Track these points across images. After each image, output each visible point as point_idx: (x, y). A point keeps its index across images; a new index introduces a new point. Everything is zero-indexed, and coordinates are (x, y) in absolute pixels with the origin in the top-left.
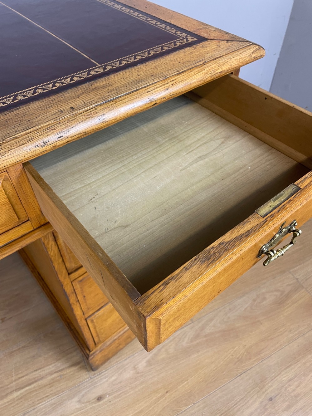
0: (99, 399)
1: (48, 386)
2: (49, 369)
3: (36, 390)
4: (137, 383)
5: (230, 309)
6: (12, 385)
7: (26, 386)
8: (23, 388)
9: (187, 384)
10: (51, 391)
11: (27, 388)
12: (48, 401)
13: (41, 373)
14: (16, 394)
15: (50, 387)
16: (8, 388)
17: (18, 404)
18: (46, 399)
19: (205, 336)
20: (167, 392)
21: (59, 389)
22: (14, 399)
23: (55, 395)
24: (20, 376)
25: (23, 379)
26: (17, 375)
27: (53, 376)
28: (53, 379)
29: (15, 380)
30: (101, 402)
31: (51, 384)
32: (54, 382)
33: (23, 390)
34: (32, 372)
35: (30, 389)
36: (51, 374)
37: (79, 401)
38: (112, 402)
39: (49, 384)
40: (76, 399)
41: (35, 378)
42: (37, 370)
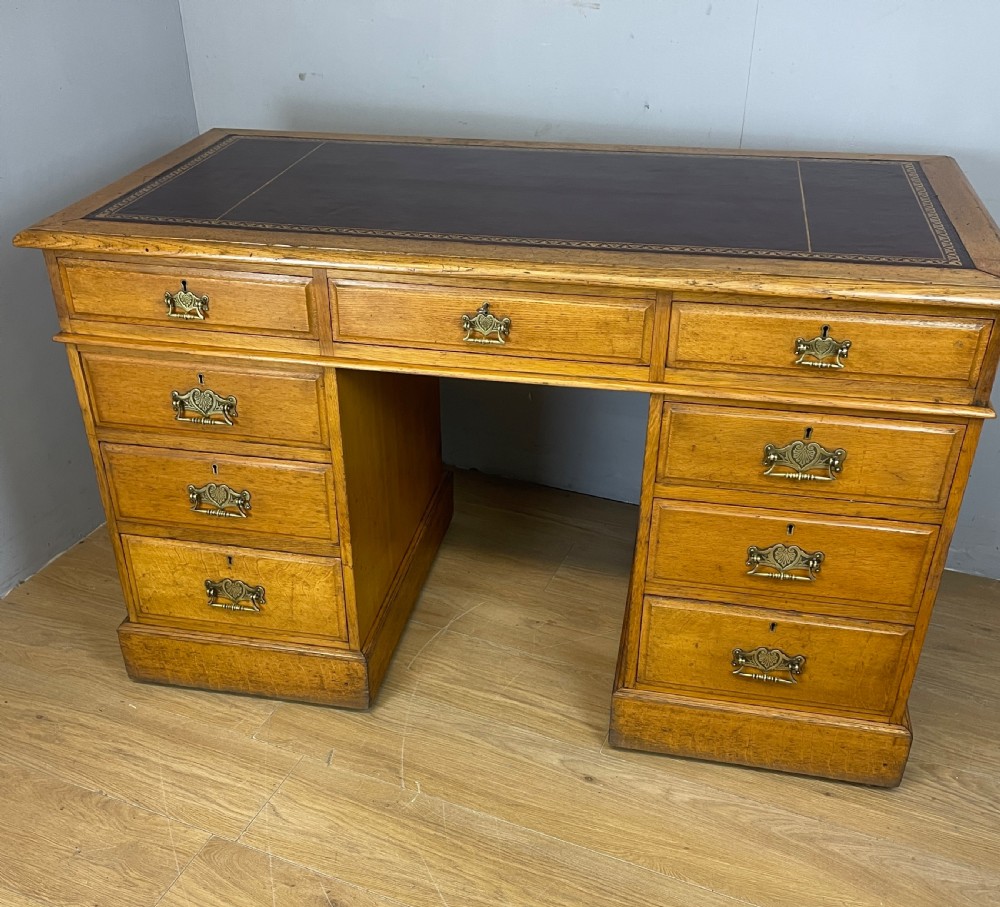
0: (589, 779)
1: (542, 721)
2: (558, 706)
3: (524, 712)
4: (655, 806)
5: (913, 859)
6: (503, 687)
8: (511, 699)
9: (728, 867)
10: (540, 726)
11: (515, 702)
12: (526, 731)
13: (545, 702)
14: (497, 698)
15: (543, 723)
16: (495, 687)
17: (491, 708)
18: (527, 728)
19: (822, 850)
20: (686, 848)
21: (549, 732)
22: (492, 700)
23: (540, 733)
24: (519, 686)
25: (520, 692)
26: (517, 683)
27: (555, 715)
28: (552, 718)
29: (510, 686)
30: (588, 784)
31: (546, 720)
32: (551, 722)
33: (510, 701)
34: (536, 694)
35: (518, 706)
36: (556, 712)
37: (562, 761)
38: (600, 795)
40: (561, 756)
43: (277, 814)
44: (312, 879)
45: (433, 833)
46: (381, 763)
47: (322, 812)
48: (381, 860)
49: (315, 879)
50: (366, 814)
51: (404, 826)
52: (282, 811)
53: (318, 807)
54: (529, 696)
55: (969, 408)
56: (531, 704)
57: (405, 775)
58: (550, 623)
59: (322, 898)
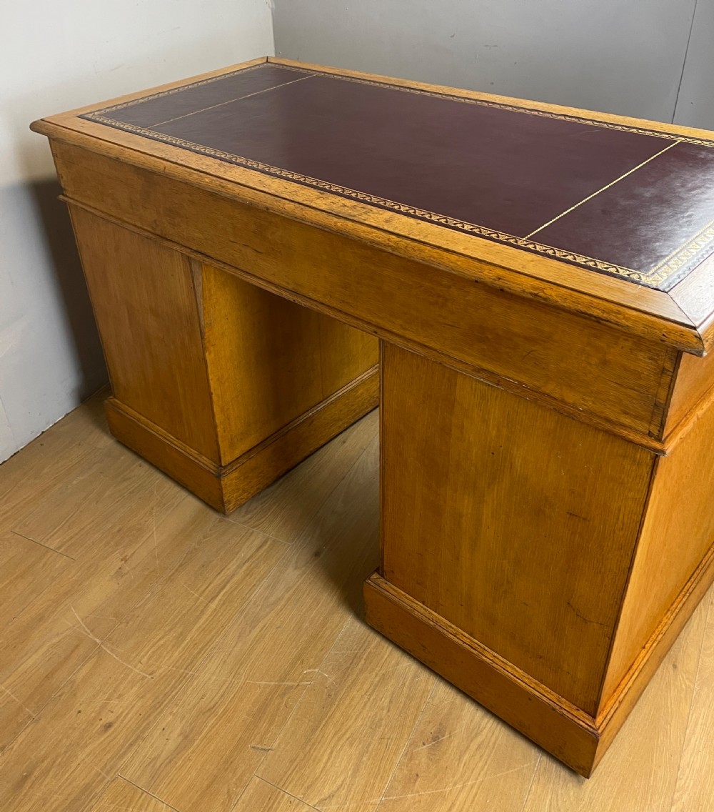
0: (318, 555)
1: (249, 577)
2: (233, 565)
3: (236, 588)
7: (219, 592)
8: (217, 596)
11: (222, 593)
14: (213, 606)
15: (251, 577)
18: (255, 587)
25: (210, 588)
27: (245, 568)
28: (247, 570)
30: (323, 556)
33: (219, 597)
36: (240, 567)
37: (297, 569)
38: (335, 550)
39: (248, 575)
40: (290, 569)
42: (219, 573)
43: (331, 796)
44: (410, 759)
45: (363, 662)
46: (277, 702)
47: (331, 753)
48: (391, 702)
49: (410, 756)
50: (338, 714)
51: (354, 683)
52: (326, 792)
53: (326, 757)
54: (217, 582)
56: (227, 582)
57: (295, 681)
58: (125, 560)
59: (430, 749)
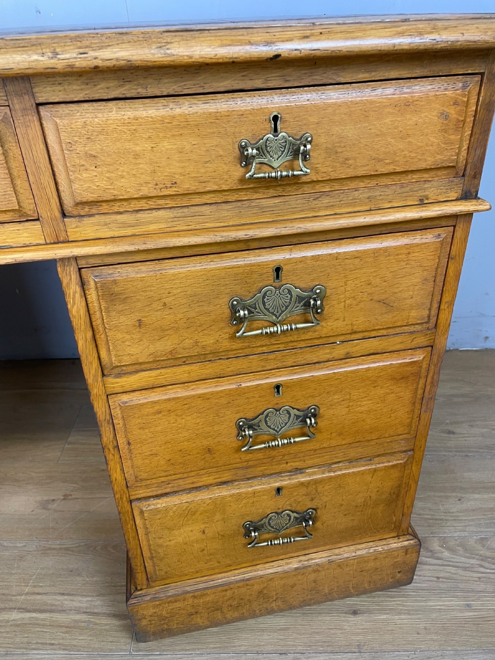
6: (19, 597)
10: (63, 639)
12: (49, 652)
13: (67, 602)
16: (11, 600)
17: (8, 632)
21: (75, 643)
22: (8, 621)
23: (64, 650)
24: (36, 590)
26: (35, 586)
29: (27, 594)
31: (70, 628)
32: (75, 627)
34: (55, 594)
35: (36, 619)
41: (54, 605)
55: (459, 203)
